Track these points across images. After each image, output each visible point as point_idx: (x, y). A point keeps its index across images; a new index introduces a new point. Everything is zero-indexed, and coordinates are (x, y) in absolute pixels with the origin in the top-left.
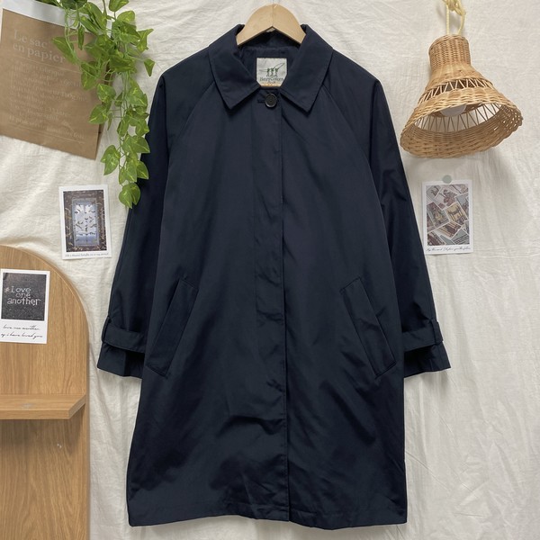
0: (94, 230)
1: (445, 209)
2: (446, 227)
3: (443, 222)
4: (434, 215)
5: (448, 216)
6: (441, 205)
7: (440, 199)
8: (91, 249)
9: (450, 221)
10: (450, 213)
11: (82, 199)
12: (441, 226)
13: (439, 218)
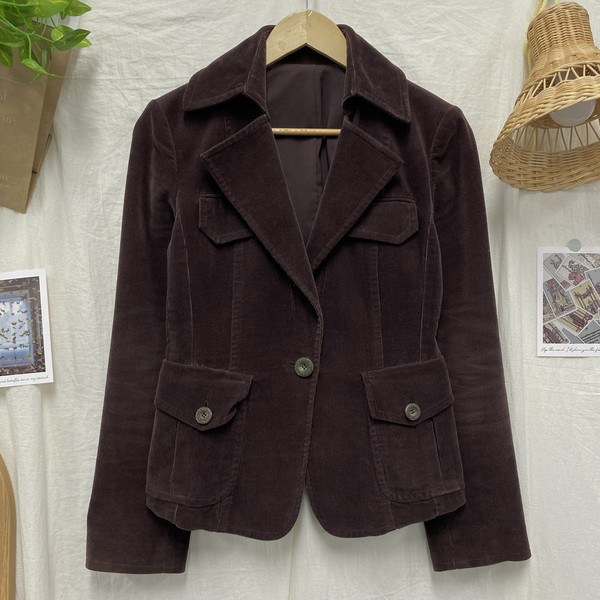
0: (26, 340)
1: (570, 290)
2: (572, 316)
3: (568, 309)
4: (554, 298)
5: (574, 300)
6: (565, 284)
7: (563, 274)
8: (23, 370)
9: (578, 307)
10: (577, 296)
11: (8, 293)
12: (564, 315)
13: (560, 302)
